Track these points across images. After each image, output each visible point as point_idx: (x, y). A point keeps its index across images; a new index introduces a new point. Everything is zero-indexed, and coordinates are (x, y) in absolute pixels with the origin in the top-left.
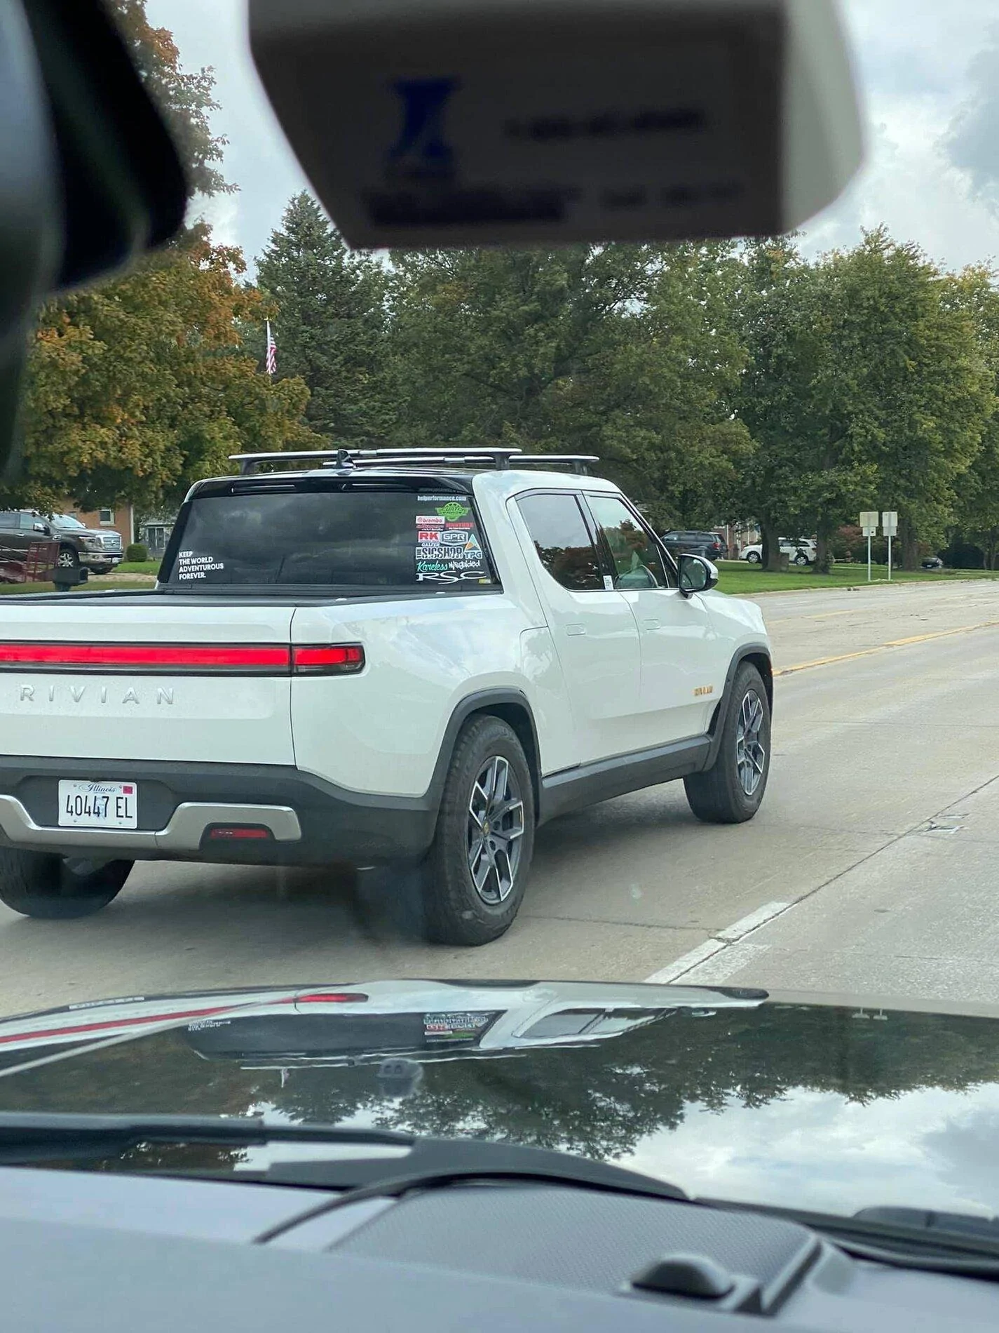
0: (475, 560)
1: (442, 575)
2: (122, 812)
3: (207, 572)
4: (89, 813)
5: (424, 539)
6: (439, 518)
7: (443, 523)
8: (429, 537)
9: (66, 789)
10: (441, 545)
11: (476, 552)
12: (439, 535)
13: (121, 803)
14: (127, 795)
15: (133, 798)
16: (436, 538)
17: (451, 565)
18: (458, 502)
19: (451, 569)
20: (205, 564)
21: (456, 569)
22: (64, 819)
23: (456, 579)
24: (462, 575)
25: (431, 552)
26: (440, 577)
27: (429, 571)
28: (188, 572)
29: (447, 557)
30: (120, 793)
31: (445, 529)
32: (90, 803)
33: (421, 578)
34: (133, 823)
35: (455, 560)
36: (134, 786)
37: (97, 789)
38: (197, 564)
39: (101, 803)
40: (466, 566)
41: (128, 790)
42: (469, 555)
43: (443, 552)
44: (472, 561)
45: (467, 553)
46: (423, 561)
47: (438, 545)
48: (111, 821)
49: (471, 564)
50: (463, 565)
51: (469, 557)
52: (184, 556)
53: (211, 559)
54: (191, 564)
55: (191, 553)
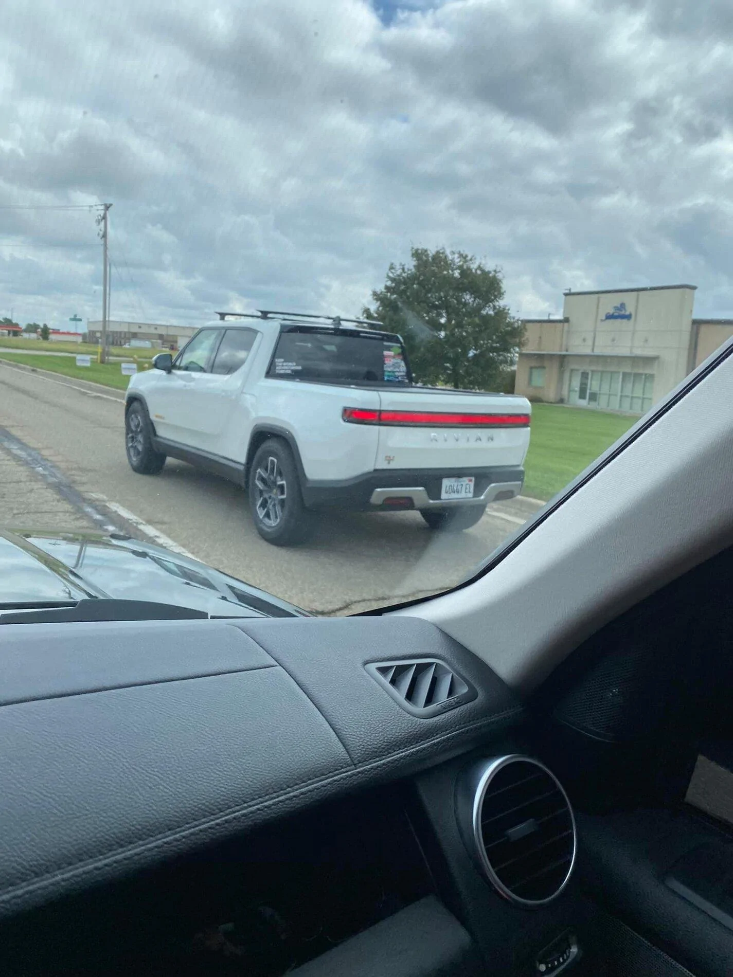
0: (403, 372)
2: (467, 491)
3: (291, 370)
4: (454, 492)
5: (387, 361)
6: (391, 353)
7: (393, 355)
9: (446, 483)
10: (392, 365)
11: (404, 368)
13: (468, 486)
14: (470, 483)
15: (472, 484)
16: (390, 361)
17: (395, 373)
20: (291, 366)
21: (397, 375)
22: (444, 496)
25: (389, 367)
27: (388, 376)
28: (281, 369)
30: (467, 482)
31: (394, 358)
32: (455, 488)
33: (386, 378)
34: (471, 495)
36: (473, 479)
37: (458, 481)
38: (287, 366)
39: (459, 487)
41: (470, 481)
43: (393, 368)
46: (386, 371)
48: (463, 495)
52: (279, 361)
53: (294, 364)
54: (283, 366)
55: (282, 360)
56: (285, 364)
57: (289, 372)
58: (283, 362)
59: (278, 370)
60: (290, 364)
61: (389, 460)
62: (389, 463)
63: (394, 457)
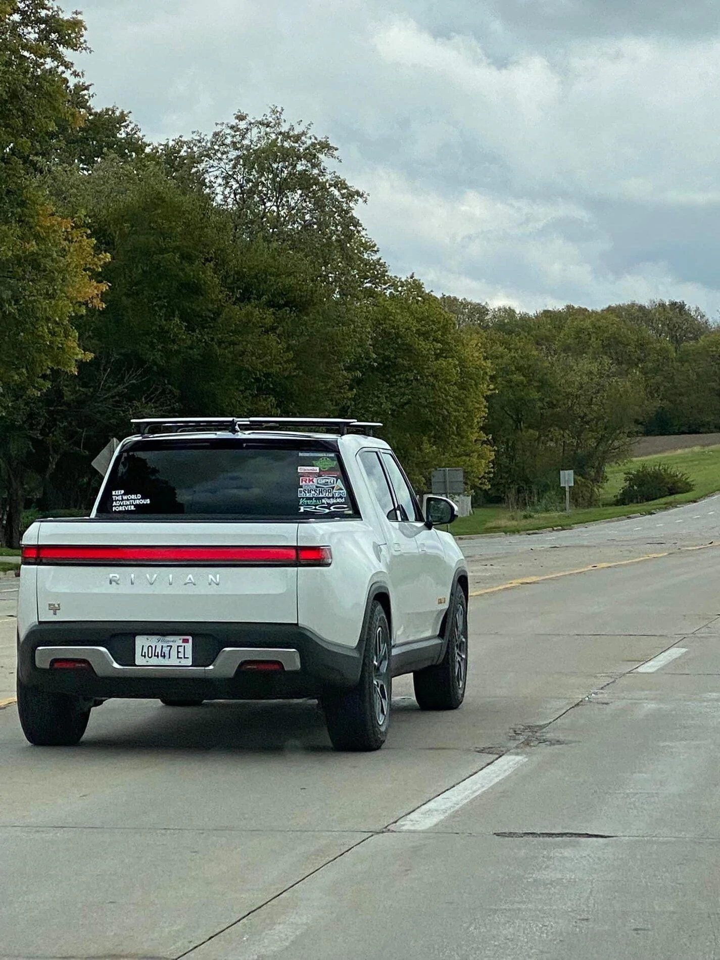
0: (341, 497)
1: (317, 507)
2: (181, 655)
3: (135, 506)
4: (158, 656)
5: (304, 482)
6: (315, 468)
7: (318, 471)
8: (307, 481)
9: (141, 642)
10: (317, 487)
11: (342, 491)
12: (315, 480)
13: (181, 649)
14: (185, 644)
15: (189, 646)
16: (313, 482)
17: (323, 501)
18: (328, 457)
19: (324, 504)
20: (135, 500)
21: (327, 504)
22: (139, 660)
23: (327, 511)
24: (332, 508)
25: (309, 492)
26: (315, 509)
27: (308, 505)
28: (120, 505)
29: (321, 496)
30: (180, 643)
31: (320, 476)
32: (159, 650)
33: (302, 509)
34: (189, 662)
35: (327, 497)
36: (190, 638)
37: (163, 641)
38: (128, 500)
39: (166, 650)
40: (335, 501)
41: (186, 641)
42: (337, 494)
43: (318, 492)
44: (339, 498)
45: (335, 493)
46: (303, 498)
47: (315, 487)
48: (174, 661)
49: (338, 500)
50: (332, 501)
51: (337, 495)
52: (117, 494)
53: (139, 496)
54: (123, 500)
55: (123, 492)
56: (125, 497)
57: (133, 508)
58: (124, 494)
59: (115, 506)
60: (133, 497)
61: (55, 609)
62: (55, 614)
63: (59, 605)
